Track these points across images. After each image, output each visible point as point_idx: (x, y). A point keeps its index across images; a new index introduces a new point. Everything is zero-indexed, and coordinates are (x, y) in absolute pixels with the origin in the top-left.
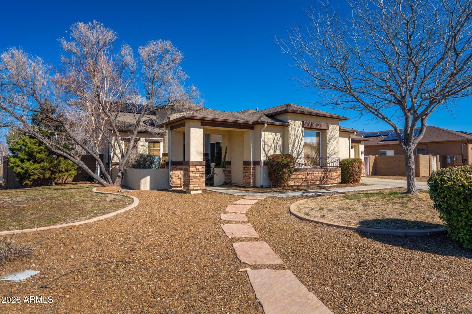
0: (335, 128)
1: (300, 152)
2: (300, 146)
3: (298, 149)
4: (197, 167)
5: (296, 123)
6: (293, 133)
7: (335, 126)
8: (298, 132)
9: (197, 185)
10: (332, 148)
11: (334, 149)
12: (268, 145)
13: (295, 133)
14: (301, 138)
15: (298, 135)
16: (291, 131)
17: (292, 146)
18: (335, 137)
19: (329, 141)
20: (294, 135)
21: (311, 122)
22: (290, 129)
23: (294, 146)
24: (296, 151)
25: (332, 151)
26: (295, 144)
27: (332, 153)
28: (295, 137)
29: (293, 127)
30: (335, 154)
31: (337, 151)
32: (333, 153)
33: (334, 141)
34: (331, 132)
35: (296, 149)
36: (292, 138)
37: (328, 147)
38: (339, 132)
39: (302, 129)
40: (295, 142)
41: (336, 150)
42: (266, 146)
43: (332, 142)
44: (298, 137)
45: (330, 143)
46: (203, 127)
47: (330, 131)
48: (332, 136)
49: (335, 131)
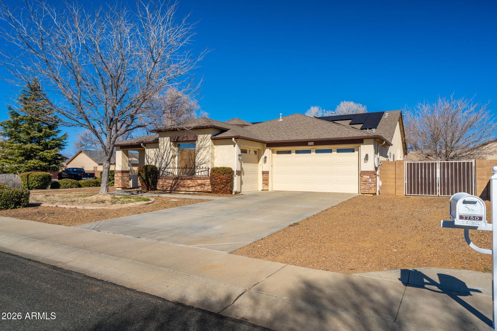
0: (206, 138)
1: (168, 163)
2: (168, 158)
3: (167, 160)
4: (118, 174)
5: (165, 139)
6: (163, 148)
7: (206, 135)
8: (166, 146)
9: (117, 185)
10: (202, 157)
11: (204, 158)
12: (151, 159)
13: (164, 147)
14: (169, 151)
15: (167, 149)
16: (161, 146)
17: (161, 158)
18: (205, 146)
19: (198, 151)
20: (164, 149)
21: (177, 136)
22: (160, 144)
23: (163, 158)
24: (164, 162)
25: (202, 161)
26: (164, 157)
27: (201, 162)
28: (164, 151)
29: (162, 143)
30: (205, 163)
31: (207, 161)
32: (203, 162)
33: (204, 150)
34: (201, 142)
35: (164, 161)
36: (162, 152)
37: (196, 157)
38: (211, 140)
39: (170, 144)
40: (164, 155)
41: (206, 159)
42: (149, 159)
43: (202, 152)
44: (167, 151)
45: (200, 153)
46: (121, 150)
47: (199, 142)
48: (202, 145)
49: (205, 140)
